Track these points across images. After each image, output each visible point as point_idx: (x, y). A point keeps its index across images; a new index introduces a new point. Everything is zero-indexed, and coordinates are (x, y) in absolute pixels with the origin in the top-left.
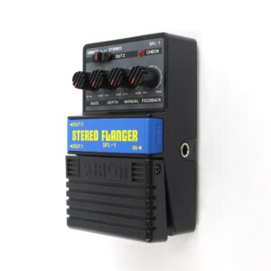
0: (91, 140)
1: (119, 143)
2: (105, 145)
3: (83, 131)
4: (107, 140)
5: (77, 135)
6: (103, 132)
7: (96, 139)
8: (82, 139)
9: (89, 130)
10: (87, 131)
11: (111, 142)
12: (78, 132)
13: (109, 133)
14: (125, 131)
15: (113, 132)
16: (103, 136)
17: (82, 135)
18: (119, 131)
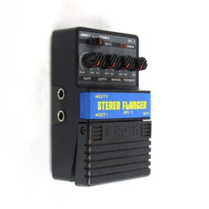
0: (115, 109)
1: (136, 111)
2: (125, 113)
3: (107, 102)
4: (127, 108)
5: (102, 105)
6: (124, 102)
7: (119, 108)
8: (107, 109)
9: (113, 101)
10: (111, 102)
11: (129, 110)
12: (103, 103)
13: (128, 103)
14: (138, 102)
15: (131, 102)
16: (124, 106)
17: (107, 106)
18: (135, 102)
